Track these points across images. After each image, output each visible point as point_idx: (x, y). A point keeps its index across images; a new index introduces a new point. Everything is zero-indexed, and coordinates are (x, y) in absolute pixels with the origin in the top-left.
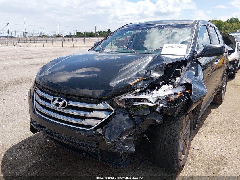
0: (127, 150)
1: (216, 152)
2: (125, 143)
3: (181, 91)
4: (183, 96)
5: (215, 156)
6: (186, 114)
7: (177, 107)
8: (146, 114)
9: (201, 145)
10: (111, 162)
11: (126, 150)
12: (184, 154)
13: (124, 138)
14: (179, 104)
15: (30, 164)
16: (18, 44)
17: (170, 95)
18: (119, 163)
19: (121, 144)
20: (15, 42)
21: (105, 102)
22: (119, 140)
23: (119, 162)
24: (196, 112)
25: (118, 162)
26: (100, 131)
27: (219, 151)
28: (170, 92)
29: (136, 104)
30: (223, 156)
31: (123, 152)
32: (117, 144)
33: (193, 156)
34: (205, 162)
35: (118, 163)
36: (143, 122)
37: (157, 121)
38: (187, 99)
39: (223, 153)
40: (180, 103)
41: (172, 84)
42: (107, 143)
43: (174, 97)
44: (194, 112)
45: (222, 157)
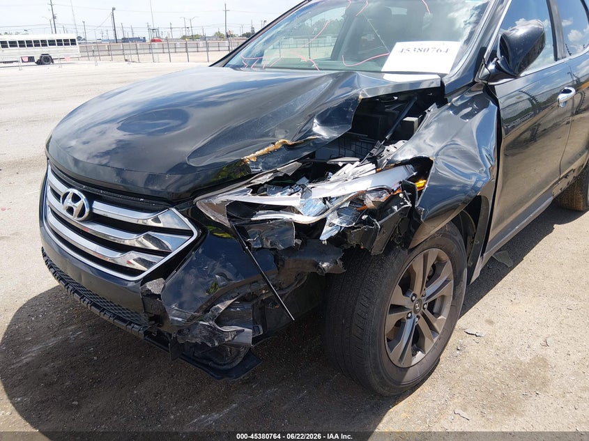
0: (230, 338)
1: (529, 347)
2: (227, 321)
3: (400, 183)
4: (401, 195)
5: (522, 359)
6: (410, 247)
7: (377, 228)
8: (287, 247)
9: (490, 322)
10: (204, 361)
11: (226, 340)
12: (423, 351)
13: (222, 307)
14: (383, 220)
15: (52, 342)
16: (135, 57)
17: (363, 193)
18: (224, 367)
19: (211, 322)
20: (128, 52)
21: (174, 210)
22: (207, 311)
23: (225, 365)
24: (473, 238)
25: (221, 365)
26: (155, 286)
27: (536, 345)
28: (365, 185)
29: (261, 216)
30: (544, 360)
31: (216, 344)
32: (201, 322)
33: (458, 352)
34: (486, 374)
35: (219, 367)
36: (283, 266)
37: (325, 265)
38: (409, 204)
39: (549, 352)
40: (386, 218)
41: (373, 160)
42: (173, 320)
43: (372, 199)
44: (468, 238)
45: (542, 362)
